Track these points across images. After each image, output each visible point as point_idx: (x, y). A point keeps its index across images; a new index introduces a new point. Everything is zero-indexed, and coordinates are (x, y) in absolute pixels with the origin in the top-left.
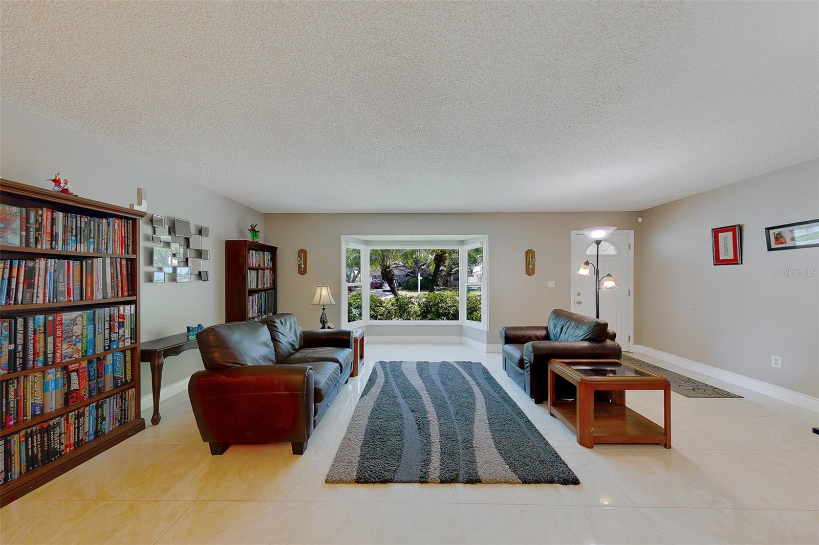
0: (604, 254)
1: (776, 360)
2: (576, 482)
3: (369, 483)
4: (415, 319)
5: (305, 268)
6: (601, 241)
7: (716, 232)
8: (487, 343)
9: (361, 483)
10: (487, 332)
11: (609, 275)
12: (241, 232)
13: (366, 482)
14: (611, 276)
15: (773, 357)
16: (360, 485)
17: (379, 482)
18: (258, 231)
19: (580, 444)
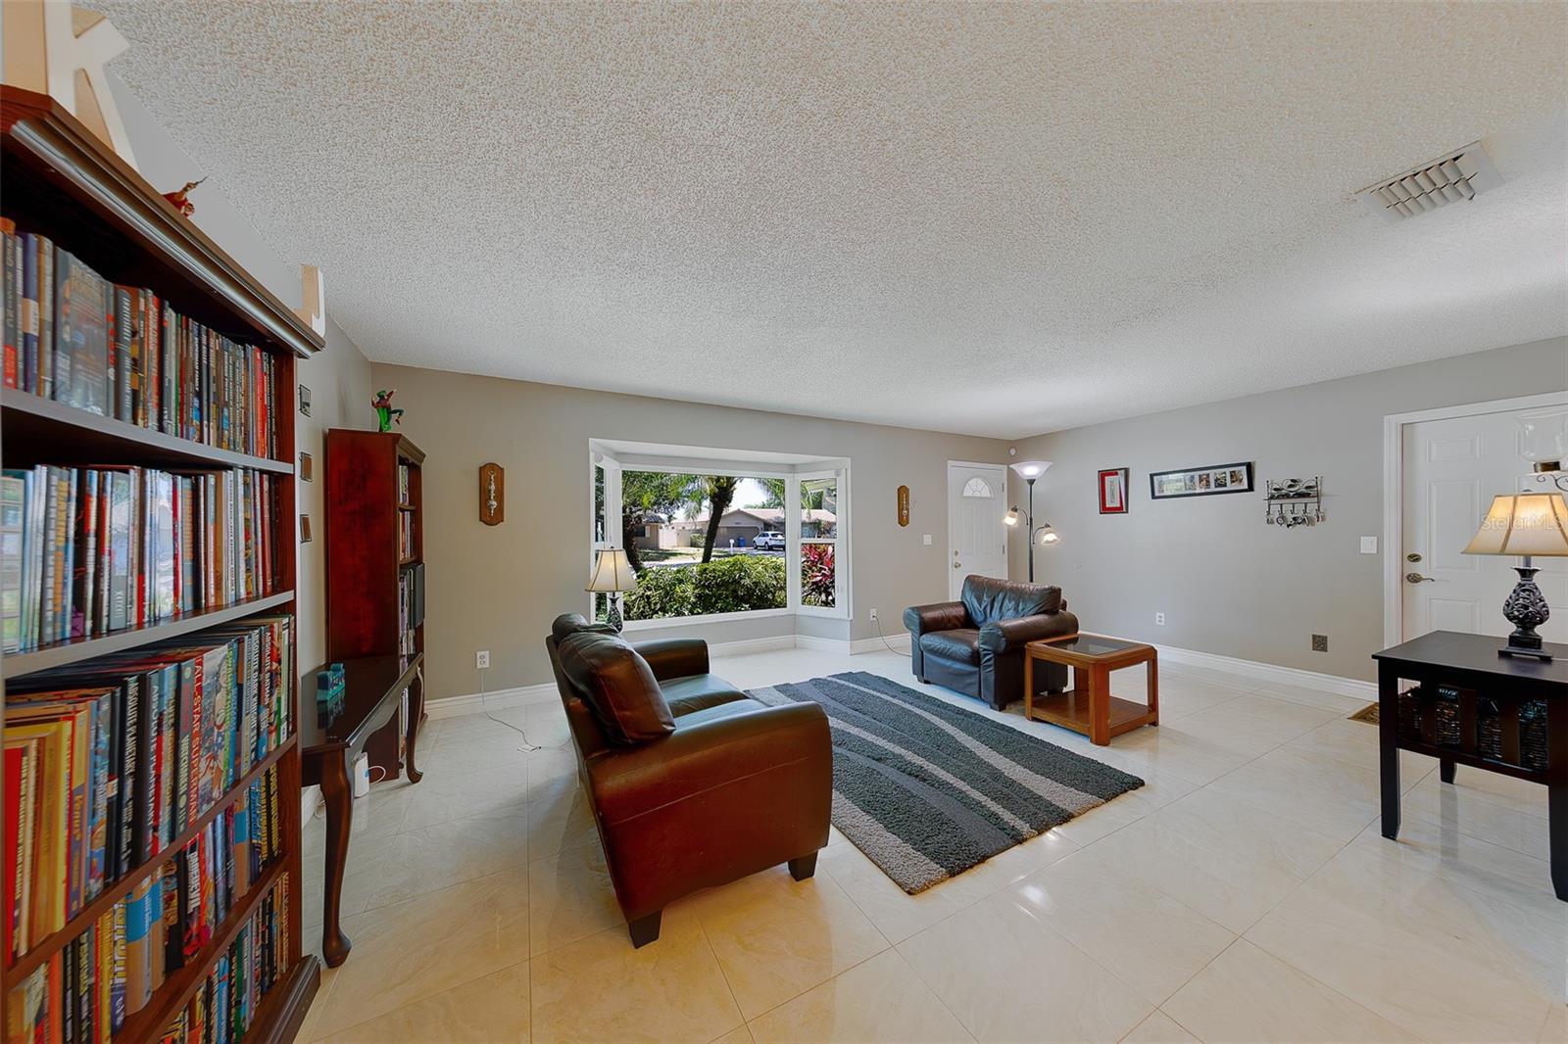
0: (979, 495)
1: (1160, 617)
2: (1137, 784)
3: (967, 869)
4: (693, 614)
5: (500, 510)
6: (1034, 480)
7: (1103, 475)
8: (851, 640)
9: (958, 874)
10: (851, 621)
11: (1047, 526)
12: (344, 411)
13: (963, 869)
14: (1049, 526)
15: (1158, 614)
16: (959, 878)
17: (976, 864)
18: (401, 412)
19: (1097, 744)
